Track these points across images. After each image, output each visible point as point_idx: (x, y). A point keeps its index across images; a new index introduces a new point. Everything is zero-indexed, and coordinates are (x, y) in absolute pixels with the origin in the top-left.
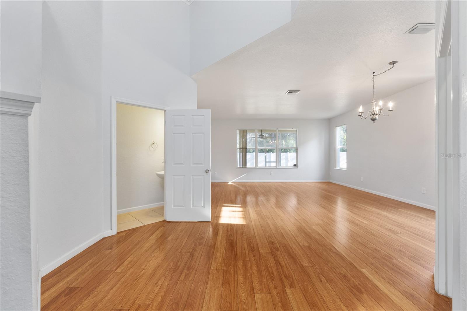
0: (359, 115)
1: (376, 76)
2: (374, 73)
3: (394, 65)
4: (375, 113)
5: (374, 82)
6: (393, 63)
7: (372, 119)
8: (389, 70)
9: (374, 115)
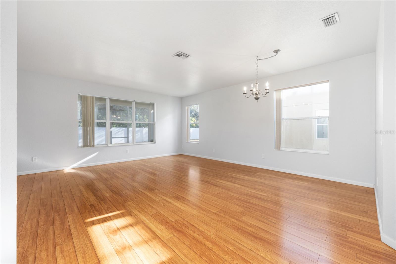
0: (244, 94)
1: (259, 60)
2: (257, 57)
3: (277, 53)
4: (258, 93)
5: (257, 65)
6: (277, 51)
7: (256, 98)
8: (272, 57)
9: (257, 94)
